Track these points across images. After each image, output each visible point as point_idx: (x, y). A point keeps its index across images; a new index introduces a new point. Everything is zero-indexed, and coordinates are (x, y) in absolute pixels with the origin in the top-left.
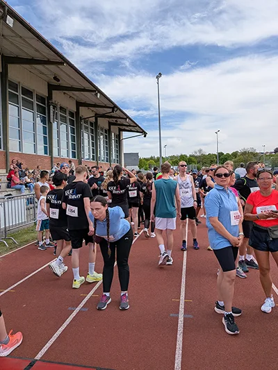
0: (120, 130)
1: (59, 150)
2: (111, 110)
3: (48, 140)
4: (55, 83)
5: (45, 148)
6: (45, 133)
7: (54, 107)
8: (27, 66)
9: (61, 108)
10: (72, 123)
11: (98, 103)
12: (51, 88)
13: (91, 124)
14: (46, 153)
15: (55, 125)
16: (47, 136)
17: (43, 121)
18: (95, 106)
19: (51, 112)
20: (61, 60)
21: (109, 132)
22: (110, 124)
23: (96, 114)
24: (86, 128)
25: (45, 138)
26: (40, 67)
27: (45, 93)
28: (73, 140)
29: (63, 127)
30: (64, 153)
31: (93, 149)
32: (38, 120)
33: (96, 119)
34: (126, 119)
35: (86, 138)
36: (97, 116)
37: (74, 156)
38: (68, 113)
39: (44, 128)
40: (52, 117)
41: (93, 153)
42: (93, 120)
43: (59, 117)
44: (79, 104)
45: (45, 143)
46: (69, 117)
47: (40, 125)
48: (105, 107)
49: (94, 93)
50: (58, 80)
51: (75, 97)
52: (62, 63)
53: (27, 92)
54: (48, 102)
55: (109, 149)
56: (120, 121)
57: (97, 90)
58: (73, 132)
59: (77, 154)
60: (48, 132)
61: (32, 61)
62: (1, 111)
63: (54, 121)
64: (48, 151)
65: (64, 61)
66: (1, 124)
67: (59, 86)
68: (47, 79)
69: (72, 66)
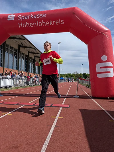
1: (21, 68)
3: (17, 65)
4: (21, 45)
5: (16, 67)
6: (16, 62)
7: (20, 53)
9: (23, 53)
10: (26, 59)
11: (36, 52)
12: (19, 46)
13: (33, 59)
14: (16, 69)
15: (20, 59)
17: (16, 58)
19: (19, 55)
20: (24, 38)
24: (31, 61)
25: (16, 64)
26: (17, 40)
27: (17, 48)
28: (26, 65)
29: (23, 60)
30: (23, 69)
31: (33, 69)
32: (14, 57)
33: (35, 58)
35: (31, 65)
36: (35, 57)
37: (26, 70)
38: (25, 55)
39: (16, 60)
40: (19, 56)
41: (33, 70)
42: (34, 58)
43: (22, 57)
44: (29, 52)
45: (16, 65)
46: (25, 57)
47: (15, 59)
48: (38, 54)
50: (22, 44)
51: (28, 50)
53: (11, 48)
54: (18, 52)
57: (35, 48)
58: (26, 62)
59: (27, 70)
60: (17, 61)
61: (14, 38)
62: (3, 54)
63: (20, 58)
64: (17, 68)
65: (25, 39)
66: (2, 58)
67: (23, 46)
68: (19, 44)
69: (27, 40)
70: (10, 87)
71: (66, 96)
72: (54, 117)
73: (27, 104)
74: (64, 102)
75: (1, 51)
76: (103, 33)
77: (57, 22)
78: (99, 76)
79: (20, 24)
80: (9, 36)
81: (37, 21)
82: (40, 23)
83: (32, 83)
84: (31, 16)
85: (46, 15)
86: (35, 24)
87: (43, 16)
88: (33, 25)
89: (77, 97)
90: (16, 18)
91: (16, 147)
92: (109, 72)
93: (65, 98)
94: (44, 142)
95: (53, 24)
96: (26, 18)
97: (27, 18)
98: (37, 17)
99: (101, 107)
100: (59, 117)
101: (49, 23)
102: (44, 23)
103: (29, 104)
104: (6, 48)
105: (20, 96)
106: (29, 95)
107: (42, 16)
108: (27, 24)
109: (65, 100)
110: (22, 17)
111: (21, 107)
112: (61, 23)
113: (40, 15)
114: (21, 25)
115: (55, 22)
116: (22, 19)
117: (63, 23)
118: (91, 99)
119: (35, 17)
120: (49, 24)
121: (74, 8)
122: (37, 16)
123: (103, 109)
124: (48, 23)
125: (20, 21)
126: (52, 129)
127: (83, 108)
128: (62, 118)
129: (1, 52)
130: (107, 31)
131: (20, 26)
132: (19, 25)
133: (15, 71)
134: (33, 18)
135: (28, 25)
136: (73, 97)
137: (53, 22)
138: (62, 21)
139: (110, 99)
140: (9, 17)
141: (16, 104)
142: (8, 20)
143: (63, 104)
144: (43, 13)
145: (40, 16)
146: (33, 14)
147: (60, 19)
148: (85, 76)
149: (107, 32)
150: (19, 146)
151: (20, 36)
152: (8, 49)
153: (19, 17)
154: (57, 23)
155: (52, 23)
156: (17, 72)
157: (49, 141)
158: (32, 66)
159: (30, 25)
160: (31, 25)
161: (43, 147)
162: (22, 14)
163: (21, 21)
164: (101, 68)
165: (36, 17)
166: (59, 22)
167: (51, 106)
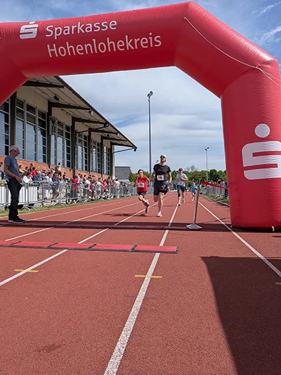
0: (112, 144)
2: (103, 126)
3: (47, 151)
4: (55, 101)
5: (44, 157)
6: (44, 144)
7: (53, 122)
8: (33, 87)
9: (59, 122)
10: (68, 136)
11: (91, 119)
12: (51, 105)
13: (85, 137)
14: (44, 161)
15: (53, 137)
16: (46, 146)
17: (43, 134)
18: (89, 121)
19: (51, 128)
20: (61, 84)
21: (101, 145)
22: (103, 138)
23: (90, 129)
24: (80, 141)
25: (44, 148)
26: (44, 89)
27: (45, 110)
28: (68, 151)
29: (60, 140)
30: (60, 160)
31: (86, 160)
32: (39, 132)
33: (90, 133)
34: (117, 134)
35: (80, 150)
36: (90, 130)
37: (68, 163)
38: (64, 127)
39: (44, 140)
40: (50, 133)
41: (86, 164)
42: (87, 134)
43: (57, 131)
45: (44, 152)
46: (65, 131)
47: (40, 137)
48: (98, 122)
49: (88, 111)
50: (58, 99)
51: (72, 114)
52: (63, 87)
53: (30, 108)
54: (48, 118)
55: (100, 161)
56: (111, 135)
57: (90, 108)
58: (68, 143)
59: (71, 164)
60: (47, 143)
61: (37, 84)
62: (9, 124)
63: (52, 134)
64: (47, 159)
65: (64, 85)
66: (9, 135)
67: (58, 103)
68: (48, 98)
69: (70, 89)
70: (30, 205)
71: (169, 225)
72: (140, 276)
73: (73, 247)
74: (164, 239)
75: (6, 117)
76: (259, 67)
77: (144, 42)
78: (249, 175)
79: (52, 47)
80: (25, 78)
81: (94, 40)
82: (102, 45)
83: (84, 195)
84: (79, 28)
85: (116, 24)
86: (88, 47)
87: (109, 27)
88: (84, 51)
89: (194, 228)
90: (41, 32)
91: (50, 348)
92: (275, 166)
93: (166, 229)
94: (119, 335)
95: (134, 47)
96: (66, 32)
97: (68, 33)
98: (93, 30)
99: (254, 250)
100: (153, 275)
101: (123, 45)
102: (111, 44)
103: (78, 247)
104: (19, 110)
105: (55, 227)
106: (79, 225)
107: (107, 27)
108: (68, 48)
109: (165, 235)
110: (56, 29)
111: (60, 253)
112: (154, 43)
113: (100, 25)
114: (55, 50)
115: (139, 42)
116: (56, 34)
117: (158, 43)
118: (229, 231)
119: (89, 29)
120: (125, 47)
121: (186, 6)
122: (94, 28)
123: (259, 255)
124: (121, 43)
125: (52, 41)
126: (138, 304)
127: (212, 255)
128: (161, 277)
129: (6, 120)
130: (268, 63)
131: (53, 53)
132: (50, 50)
133: (41, 167)
134: (83, 32)
135: (71, 49)
136: (185, 228)
137: (133, 41)
138: (157, 39)
139: (276, 231)
140: (23, 29)
141: (46, 246)
142: (22, 37)
143: (162, 244)
144: (109, 18)
145: (102, 27)
146: (84, 21)
147: (151, 34)
148: (214, 175)
149: (269, 66)
150: (59, 346)
151: (51, 79)
152: (23, 112)
153: (48, 30)
154: (144, 45)
155: (133, 44)
156: (45, 167)
157: (130, 332)
158: (82, 153)
159: (76, 52)
160: (79, 49)
161: (117, 348)
162: (56, 24)
163: (55, 41)
164: (255, 155)
165: (91, 30)
166: (149, 40)
167: (133, 250)
